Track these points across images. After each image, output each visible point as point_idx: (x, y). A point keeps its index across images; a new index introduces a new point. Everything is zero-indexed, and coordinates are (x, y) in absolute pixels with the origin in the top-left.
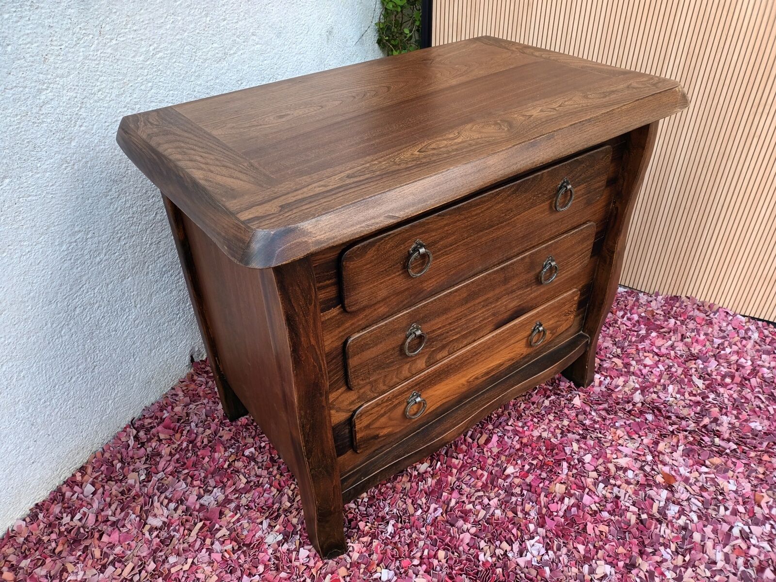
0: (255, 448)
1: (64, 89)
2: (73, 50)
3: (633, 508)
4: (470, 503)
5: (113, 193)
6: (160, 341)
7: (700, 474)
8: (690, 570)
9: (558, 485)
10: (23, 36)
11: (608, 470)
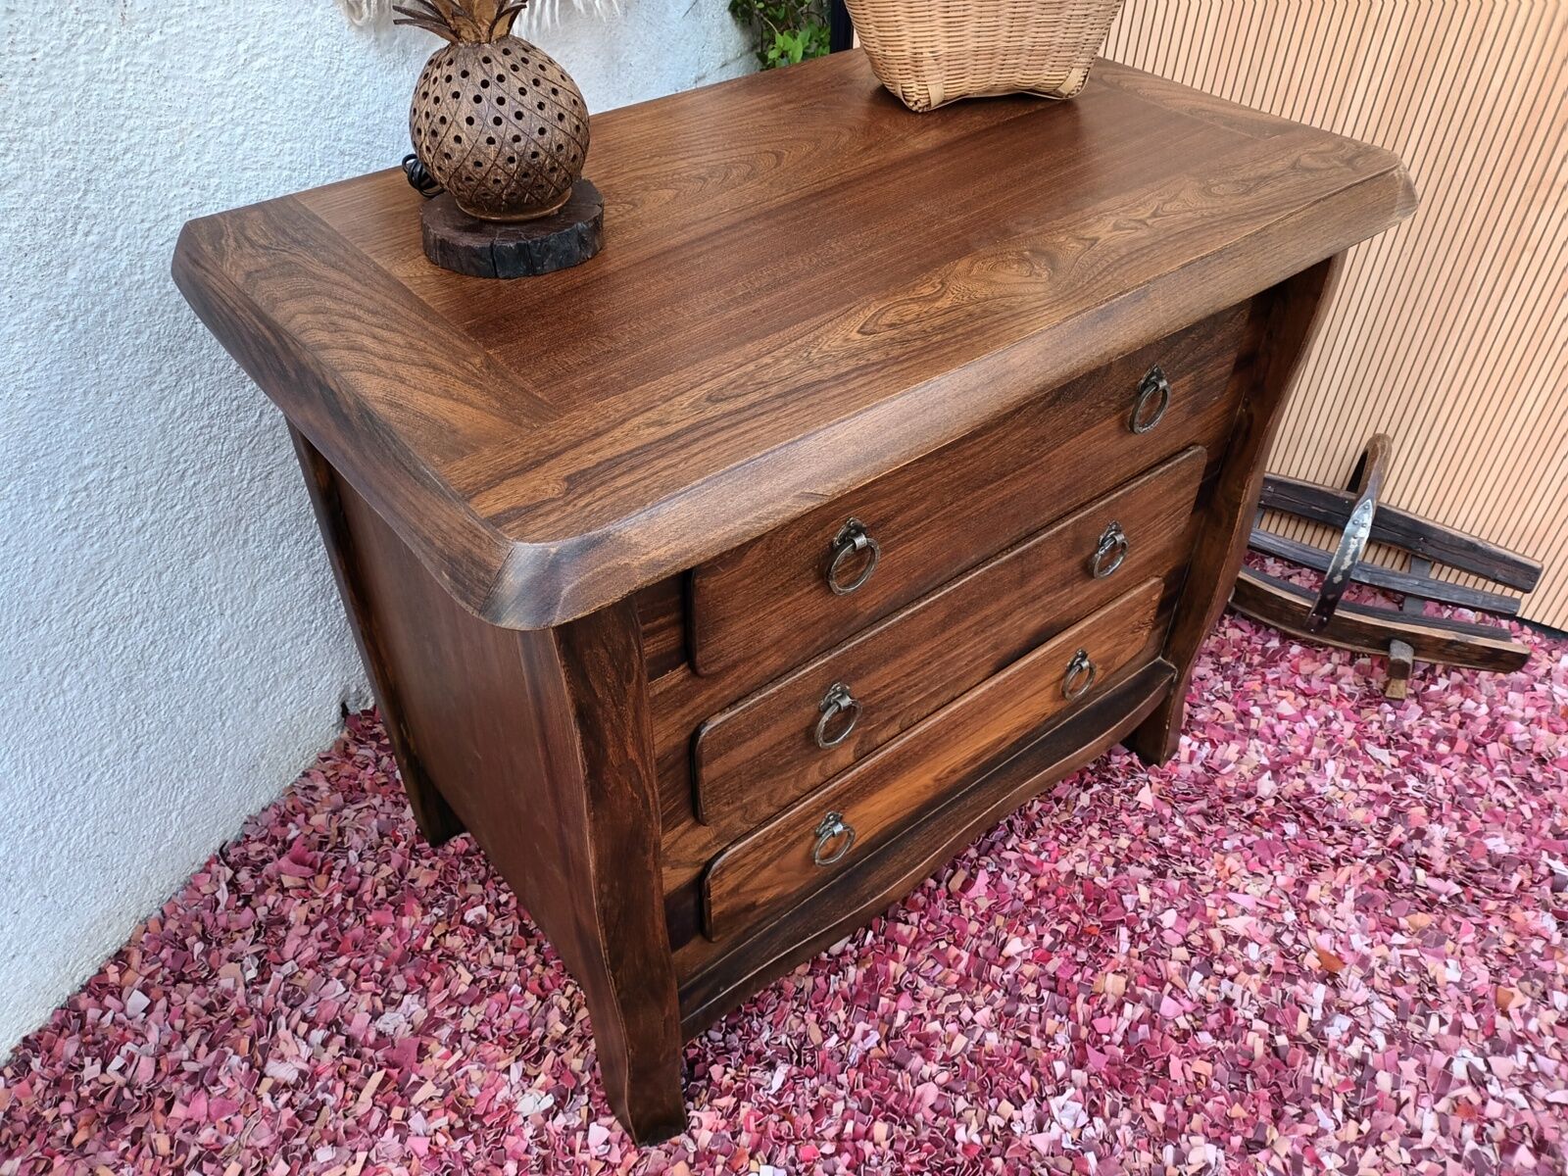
0: (487, 906)
1: (44, 153)
2: (63, 60)
3: (1258, 1024)
4: (935, 1018)
5: (166, 377)
6: (276, 681)
7: (1390, 948)
8: (1371, 1151)
9: (1111, 977)
11: (1208, 942)
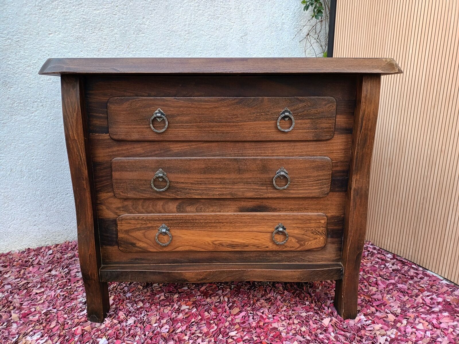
10: (92, 39)
